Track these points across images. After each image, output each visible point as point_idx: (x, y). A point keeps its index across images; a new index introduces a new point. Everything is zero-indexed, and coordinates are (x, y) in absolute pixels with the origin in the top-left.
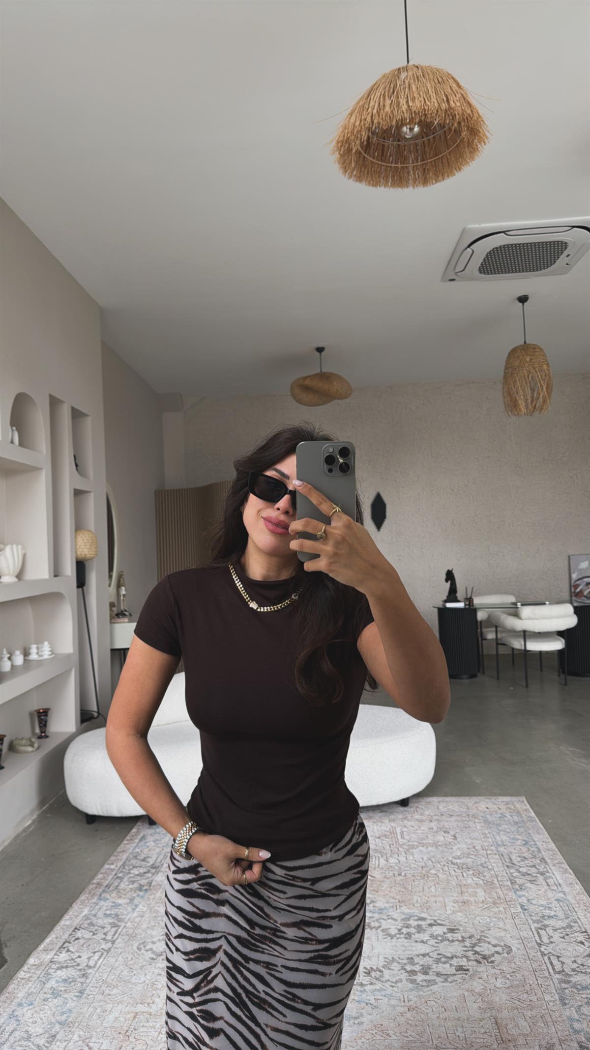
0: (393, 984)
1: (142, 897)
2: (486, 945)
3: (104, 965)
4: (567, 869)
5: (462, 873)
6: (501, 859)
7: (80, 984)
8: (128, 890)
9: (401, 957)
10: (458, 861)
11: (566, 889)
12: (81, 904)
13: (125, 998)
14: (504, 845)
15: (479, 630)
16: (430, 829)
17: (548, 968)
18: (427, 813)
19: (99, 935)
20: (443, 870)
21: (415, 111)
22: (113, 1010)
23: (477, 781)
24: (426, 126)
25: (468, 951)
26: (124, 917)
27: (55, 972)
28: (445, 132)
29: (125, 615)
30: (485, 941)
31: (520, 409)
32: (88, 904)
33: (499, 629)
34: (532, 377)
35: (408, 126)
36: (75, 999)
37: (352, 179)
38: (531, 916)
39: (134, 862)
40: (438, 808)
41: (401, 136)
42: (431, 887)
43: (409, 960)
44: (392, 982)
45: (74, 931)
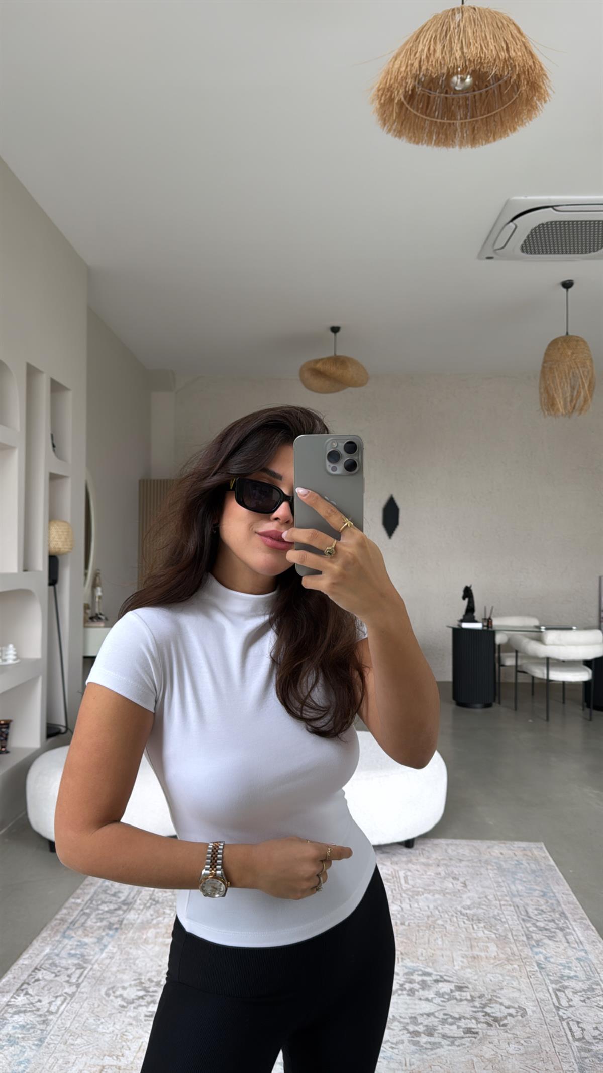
0: (394, 1046)
1: (112, 936)
2: (498, 1006)
3: (67, 1011)
4: (589, 925)
5: (472, 925)
6: (516, 912)
7: (39, 1032)
8: (96, 927)
9: (403, 1015)
10: (468, 911)
11: (588, 947)
12: (42, 942)
13: (91, 1050)
14: (520, 896)
15: (497, 655)
16: (437, 874)
17: (566, 1035)
18: (434, 856)
19: (62, 977)
20: (451, 921)
21: (469, 59)
22: (77, 1062)
23: (491, 823)
24: (480, 77)
25: (478, 1011)
26: (91, 957)
27: (11, 1017)
28: (500, 85)
29: (100, 618)
30: (497, 1002)
31: (558, 410)
32: (50, 942)
33: (519, 655)
34: (573, 373)
35: (459, 76)
36: (34, 1047)
37: (391, 134)
38: (548, 975)
39: (103, 896)
40: (446, 851)
41: (450, 87)
42: (437, 938)
43: (412, 1020)
44: (392, 1043)
45: (33, 971)
